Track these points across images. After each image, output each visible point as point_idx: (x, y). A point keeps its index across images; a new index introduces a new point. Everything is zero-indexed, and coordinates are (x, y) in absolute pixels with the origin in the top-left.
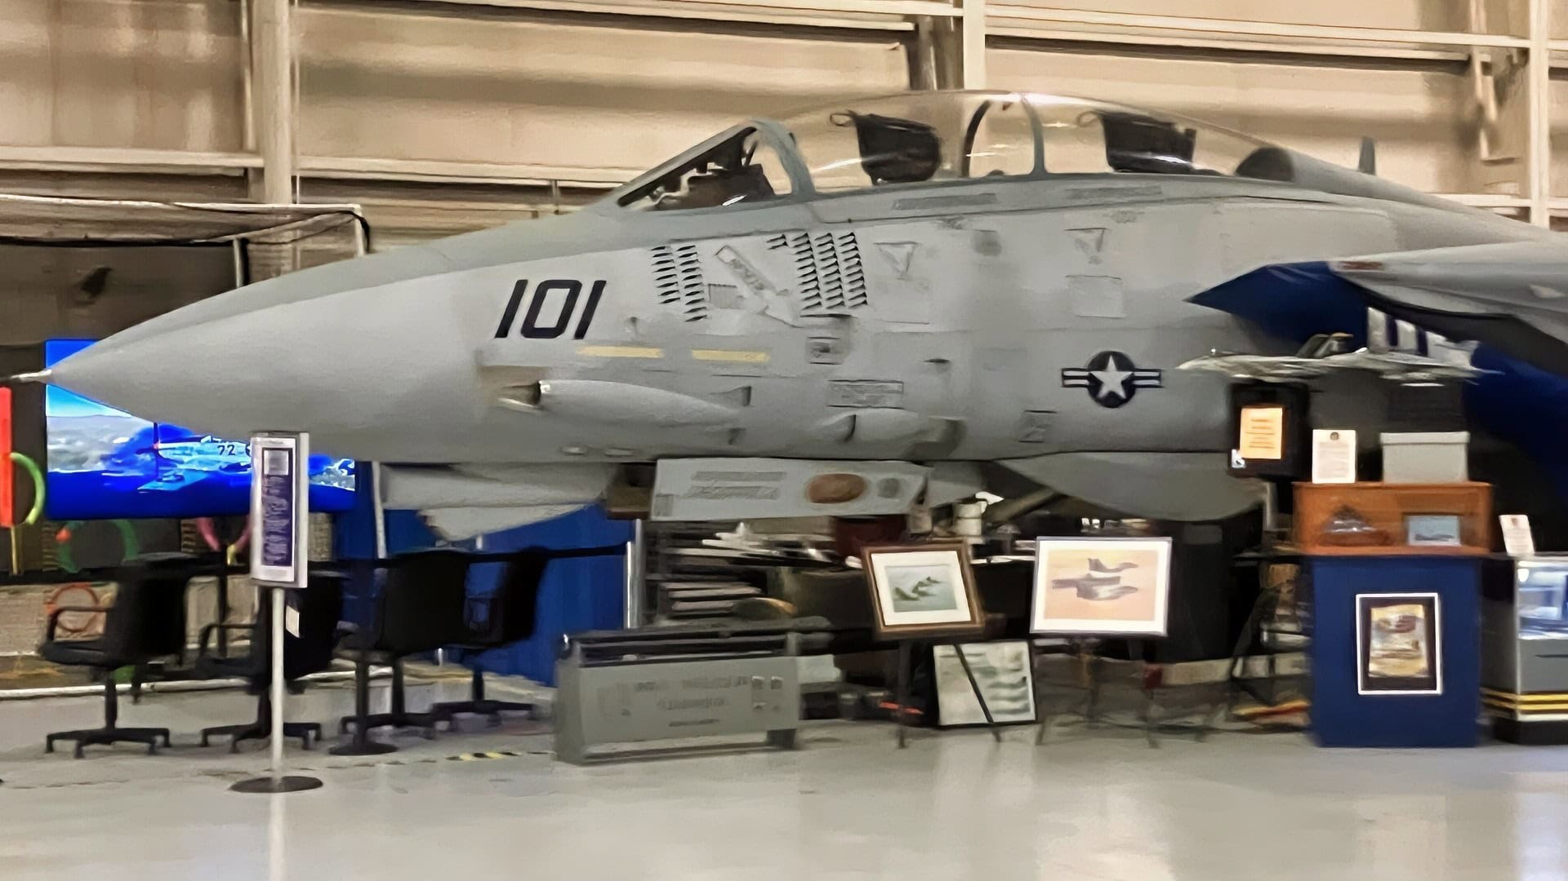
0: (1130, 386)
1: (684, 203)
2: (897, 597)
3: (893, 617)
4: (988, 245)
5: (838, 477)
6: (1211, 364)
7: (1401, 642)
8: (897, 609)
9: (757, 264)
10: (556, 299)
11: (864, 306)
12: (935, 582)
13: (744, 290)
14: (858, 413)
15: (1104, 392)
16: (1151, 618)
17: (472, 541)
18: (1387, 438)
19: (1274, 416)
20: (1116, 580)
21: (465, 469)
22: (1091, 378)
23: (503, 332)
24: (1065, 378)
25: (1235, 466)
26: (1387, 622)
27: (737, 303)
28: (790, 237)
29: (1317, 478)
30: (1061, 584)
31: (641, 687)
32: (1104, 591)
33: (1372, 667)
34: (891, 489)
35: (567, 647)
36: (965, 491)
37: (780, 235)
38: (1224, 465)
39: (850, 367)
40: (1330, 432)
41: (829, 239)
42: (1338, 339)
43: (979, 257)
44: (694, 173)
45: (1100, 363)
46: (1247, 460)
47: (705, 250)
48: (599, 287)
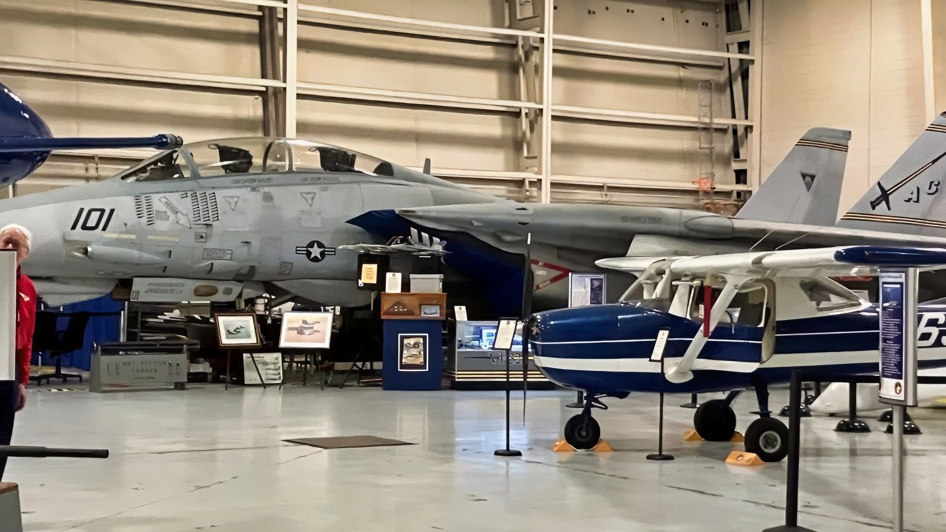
0: (323, 254)
1: (147, 179)
2: (227, 333)
3: (225, 340)
4: (268, 198)
5: (206, 286)
6: (350, 247)
7: (414, 351)
8: (227, 338)
9: (176, 204)
10: (95, 215)
11: (217, 221)
12: (243, 328)
13: (169, 213)
14: (214, 262)
15: (312, 256)
16: (323, 341)
17: (59, 307)
18: (412, 276)
19: (374, 267)
20: (312, 328)
21: (55, 279)
22: (307, 251)
23: (74, 228)
24: (297, 250)
25: (359, 285)
26: (409, 344)
27: (167, 218)
28: (189, 194)
29: (388, 291)
30: (290, 329)
31: (124, 364)
32: (307, 332)
33: (404, 360)
34: (228, 292)
35: (95, 349)
36: (259, 294)
37: (185, 193)
38: (356, 286)
39: (210, 245)
40: (393, 273)
41: (204, 194)
42: (400, 239)
43: (264, 203)
44: (152, 166)
45: (311, 245)
46: (364, 284)
47: (155, 198)
48: (112, 211)
